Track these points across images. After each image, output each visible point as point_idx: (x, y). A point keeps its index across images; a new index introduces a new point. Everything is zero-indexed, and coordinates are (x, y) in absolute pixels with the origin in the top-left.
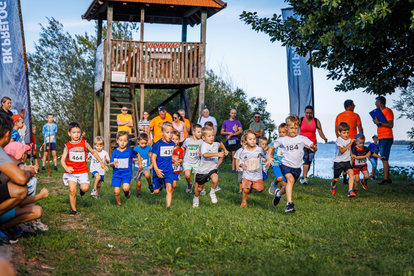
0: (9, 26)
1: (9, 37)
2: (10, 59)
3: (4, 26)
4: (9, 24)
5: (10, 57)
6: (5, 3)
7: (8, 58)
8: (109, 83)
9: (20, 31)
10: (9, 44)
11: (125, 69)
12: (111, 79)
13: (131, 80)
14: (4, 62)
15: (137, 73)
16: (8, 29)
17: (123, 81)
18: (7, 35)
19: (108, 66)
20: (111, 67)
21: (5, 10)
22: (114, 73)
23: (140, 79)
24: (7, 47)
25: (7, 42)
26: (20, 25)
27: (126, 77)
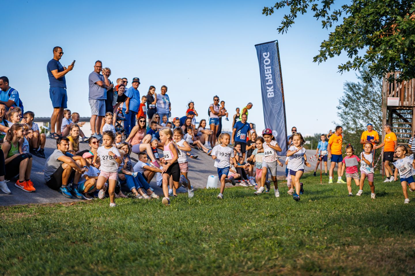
0: (272, 69)
1: (271, 78)
2: (272, 94)
3: (268, 70)
4: (272, 68)
5: (273, 93)
6: (268, 53)
7: (271, 94)
8: (385, 107)
9: (279, 73)
10: (272, 83)
11: (399, 95)
12: (387, 104)
13: (404, 104)
14: (268, 96)
15: (410, 98)
16: (270, 72)
17: (398, 105)
18: (270, 76)
19: (384, 93)
20: (387, 94)
21: (268, 58)
22: (389, 99)
23: (412, 103)
24: (270, 86)
25: (270, 82)
26: (279, 68)
27: (399, 102)
